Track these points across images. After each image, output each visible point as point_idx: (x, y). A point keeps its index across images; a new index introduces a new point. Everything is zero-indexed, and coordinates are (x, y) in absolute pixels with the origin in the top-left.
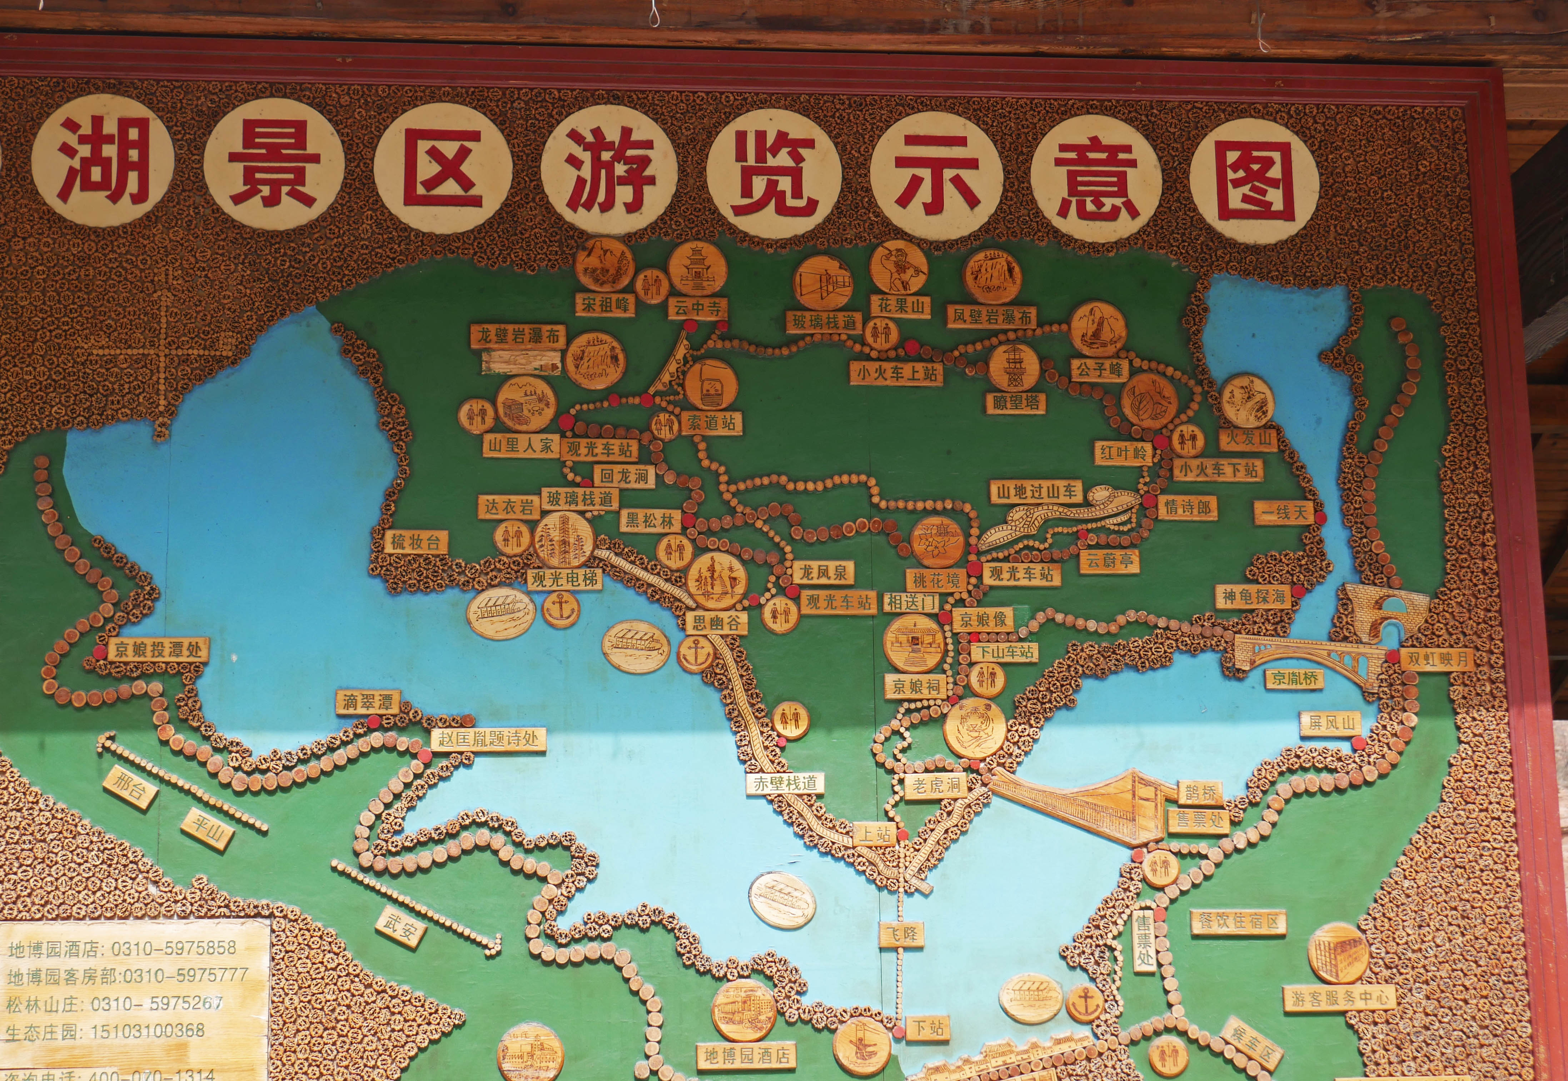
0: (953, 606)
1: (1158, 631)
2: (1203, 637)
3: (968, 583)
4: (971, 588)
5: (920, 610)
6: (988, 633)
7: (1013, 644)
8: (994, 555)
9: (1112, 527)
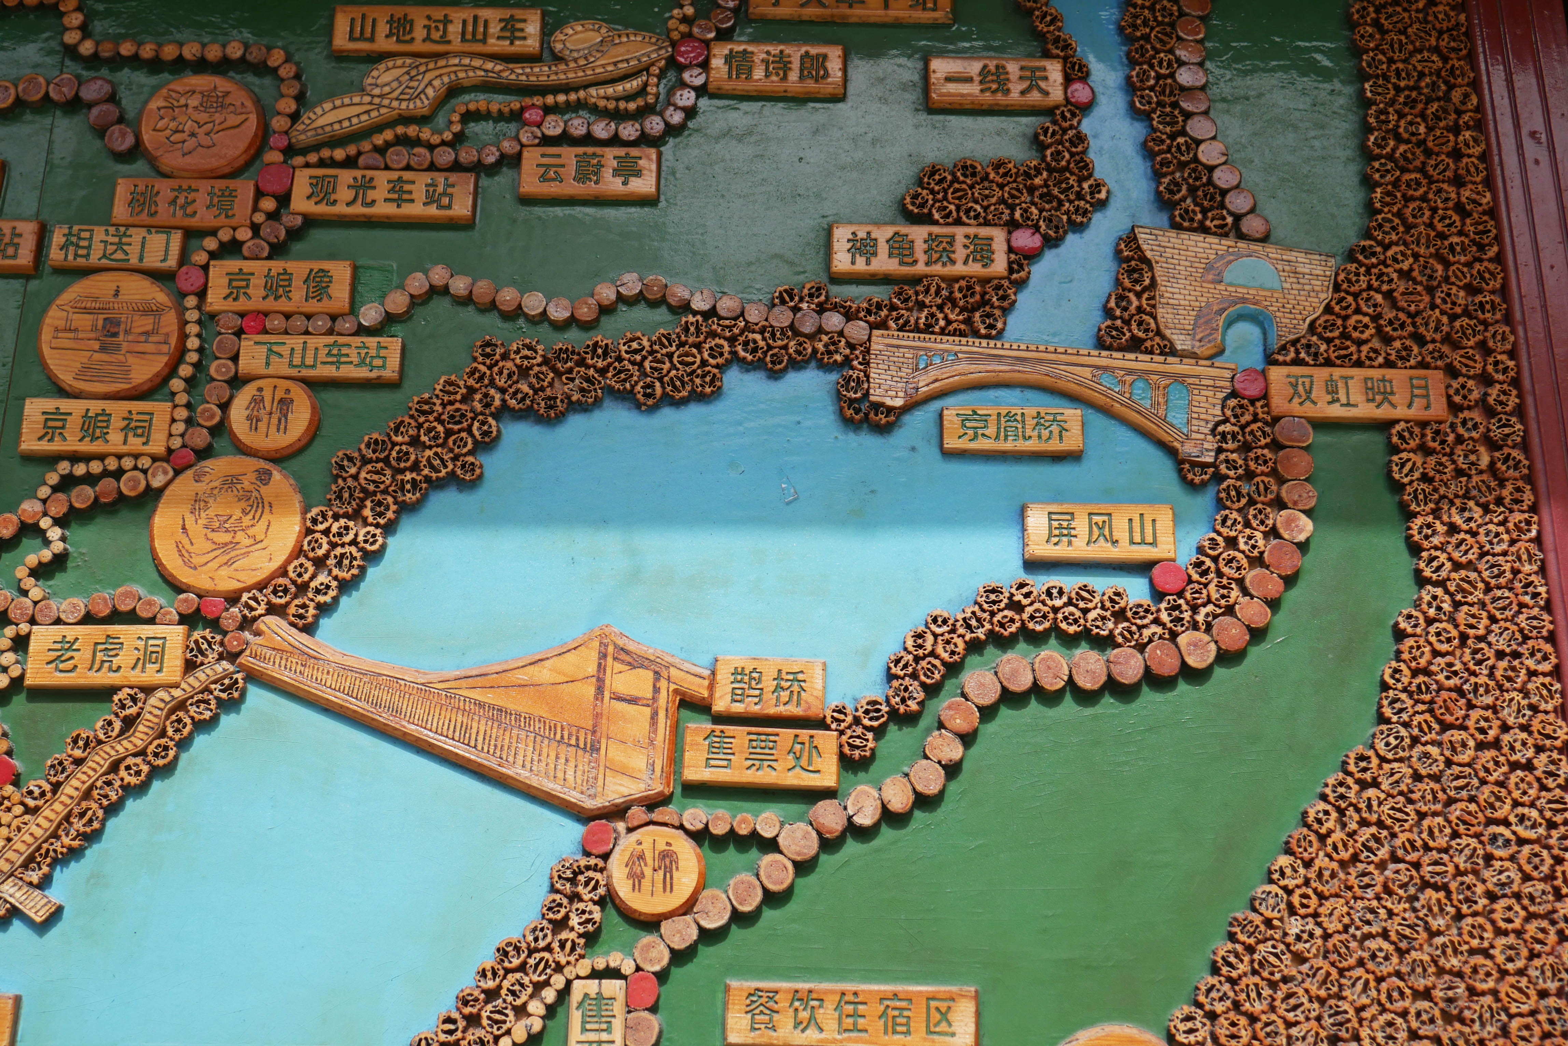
0: (213, 255)
1: (691, 319)
2: (797, 333)
3: (255, 209)
4: (259, 218)
5: (134, 261)
6: (288, 316)
7: (342, 340)
8: (326, 153)
9: (602, 103)
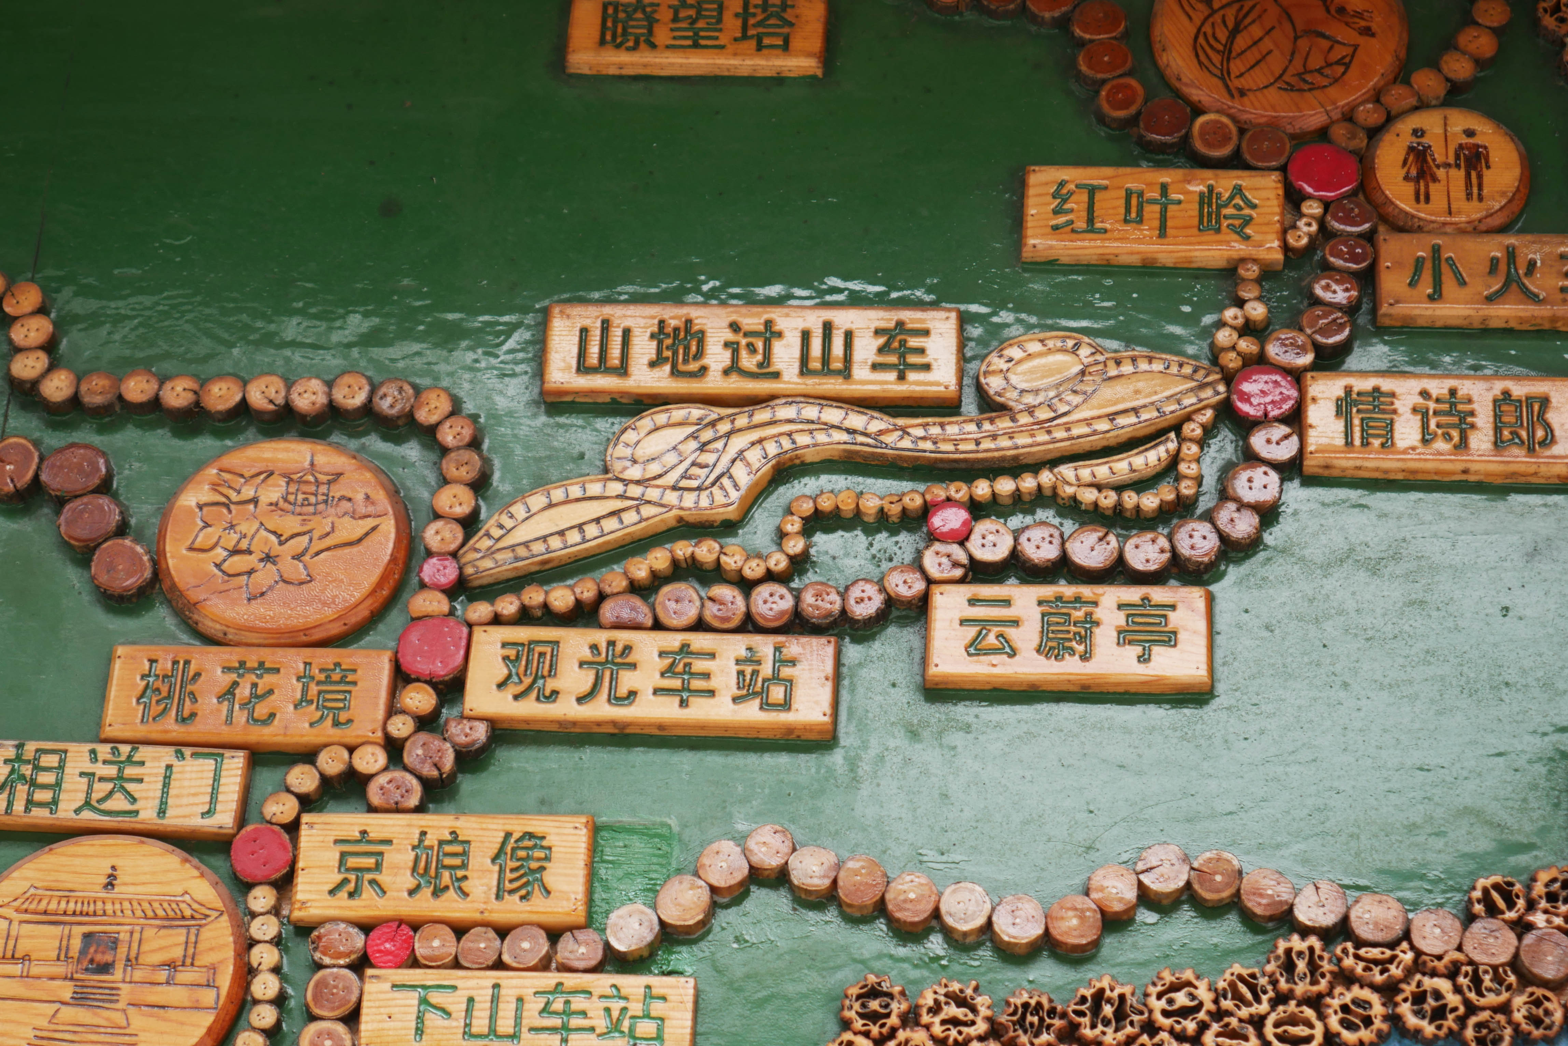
0: (307, 803)
1: (1297, 943)
2: (1526, 979)
3: (392, 710)
4: (401, 727)
5: (148, 815)
6: (460, 930)
7: (571, 980)
8: (534, 596)
9: (1088, 496)
